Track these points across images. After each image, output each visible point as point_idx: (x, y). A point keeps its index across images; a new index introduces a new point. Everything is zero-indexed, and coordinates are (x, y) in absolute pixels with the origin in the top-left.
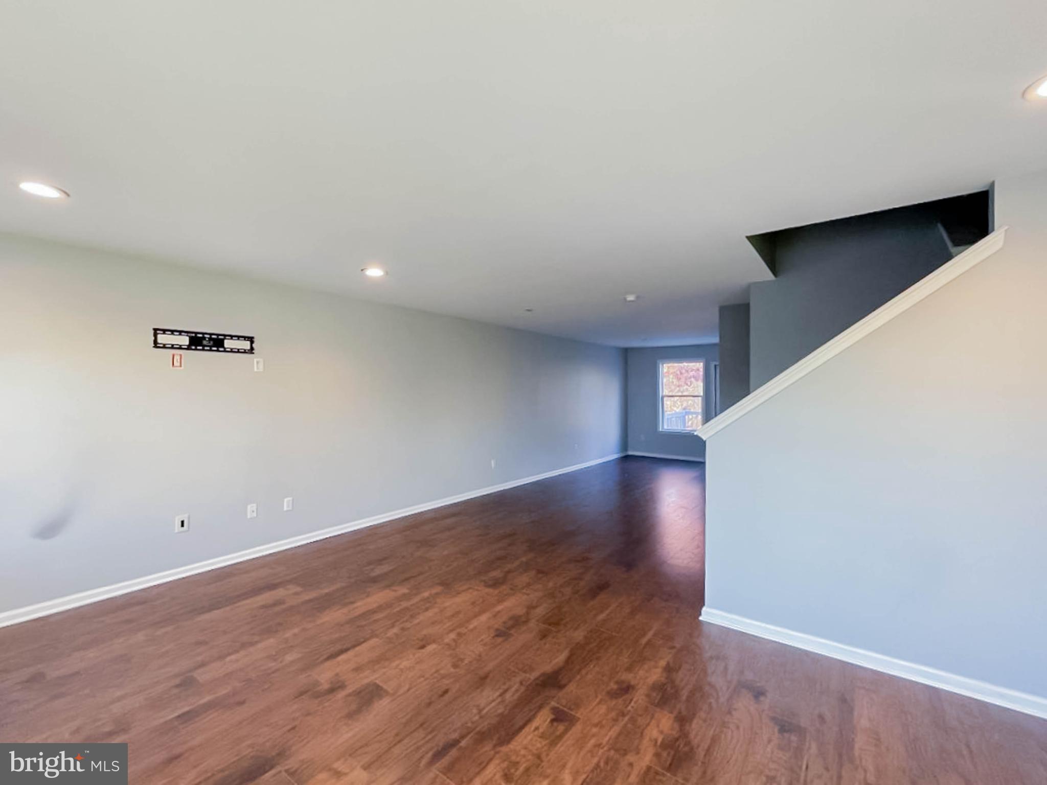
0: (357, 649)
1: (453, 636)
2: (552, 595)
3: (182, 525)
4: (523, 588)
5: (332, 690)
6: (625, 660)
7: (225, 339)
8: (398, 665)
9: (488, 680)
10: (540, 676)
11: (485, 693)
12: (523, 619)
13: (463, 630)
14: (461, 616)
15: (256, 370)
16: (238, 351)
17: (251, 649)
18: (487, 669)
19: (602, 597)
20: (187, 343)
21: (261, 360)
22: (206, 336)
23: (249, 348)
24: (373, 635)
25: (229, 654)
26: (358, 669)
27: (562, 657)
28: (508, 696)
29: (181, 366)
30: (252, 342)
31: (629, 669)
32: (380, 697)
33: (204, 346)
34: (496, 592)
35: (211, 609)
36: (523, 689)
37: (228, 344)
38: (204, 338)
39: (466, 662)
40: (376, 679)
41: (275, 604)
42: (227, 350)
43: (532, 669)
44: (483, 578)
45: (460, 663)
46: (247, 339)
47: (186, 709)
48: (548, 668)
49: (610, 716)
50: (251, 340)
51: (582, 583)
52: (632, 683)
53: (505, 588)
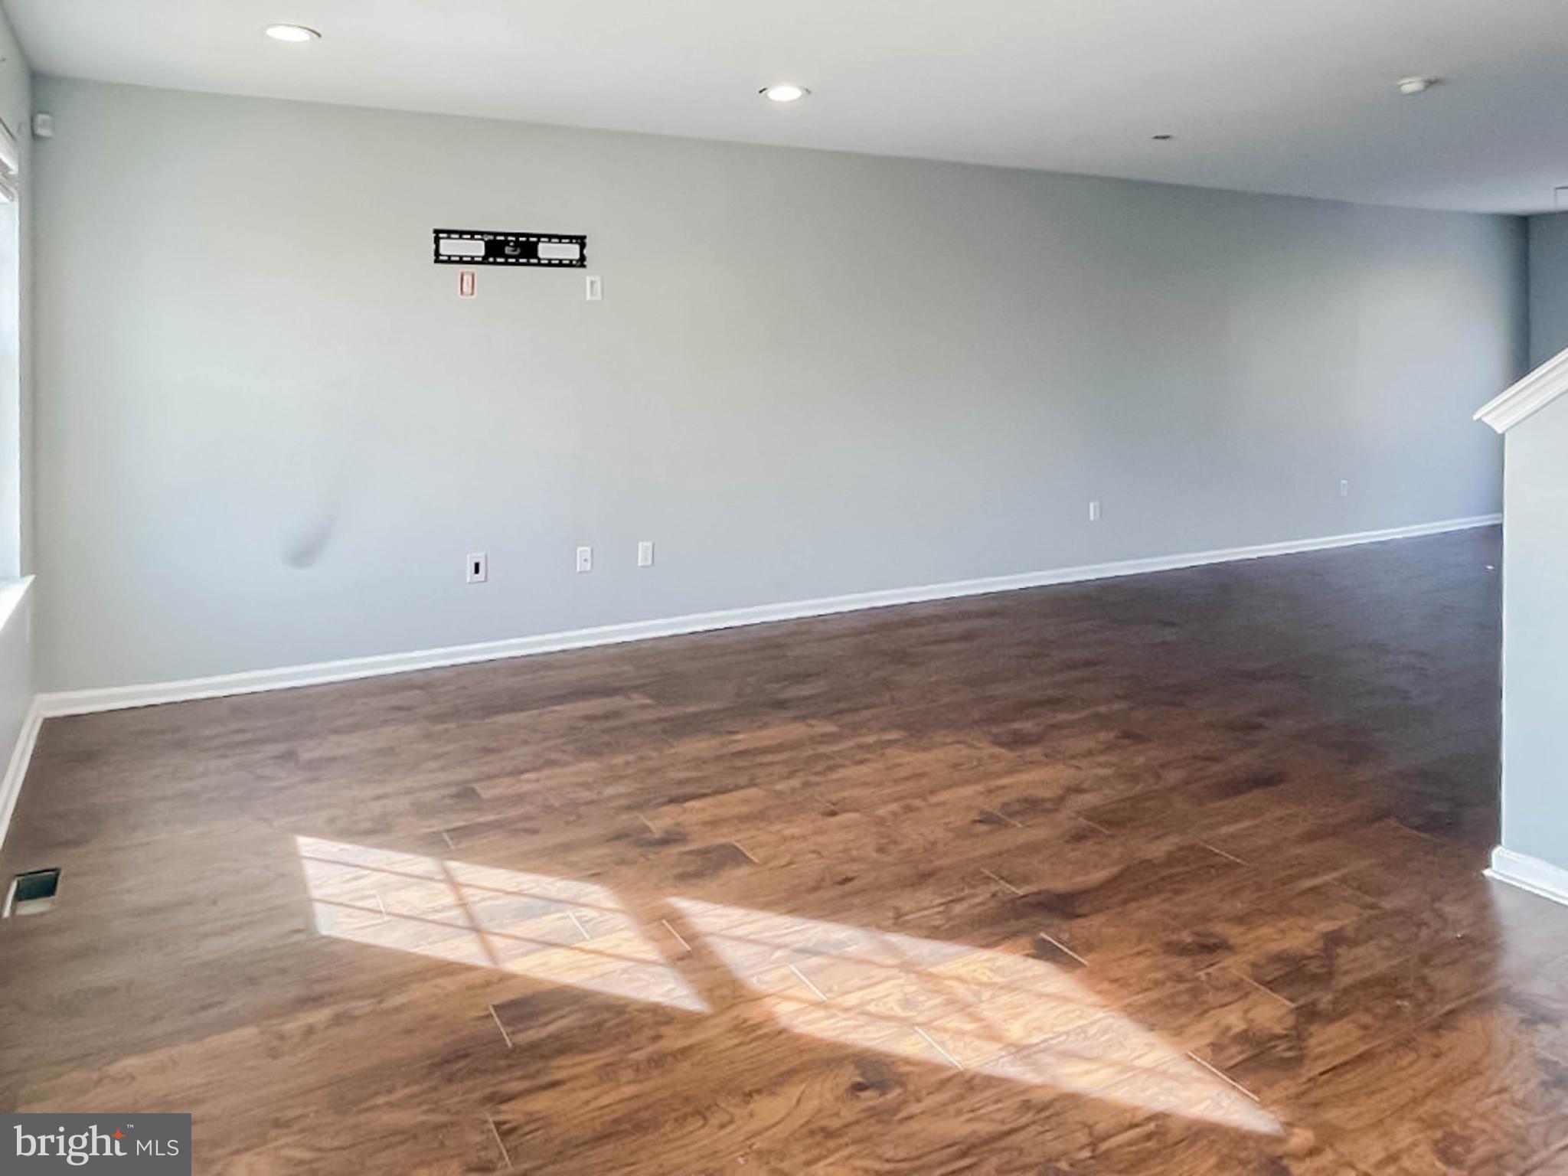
0: (721, 797)
1: (894, 807)
2: (1134, 778)
3: (477, 571)
4: (1073, 757)
5: (666, 841)
6: (1239, 906)
7: (539, 241)
8: (779, 831)
9: (931, 880)
10: (1039, 893)
11: (920, 895)
12: (1048, 805)
13: (918, 803)
14: (924, 782)
15: (588, 297)
16: (560, 264)
17: (559, 770)
18: (938, 863)
19: (1255, 797)
20: (482, 253)
21: (597, 279)
22: (510, 238)
23: (577, 256)
24: (752, 783)
25: (527, 771)
26: (714, 823)
27: (1099, 876)
28: (958, 908)
29: (472, 294)
30: (583, 246)
31: (1240, 920)
32: (739, 864)
33: (507, 257)
34: (1011, 755)
35: (512, 709)
36: (992, 904)
37: (545, 250)
38: (506, 243)
39: (905, 847)
40: (739, 841)
41: (606, 717)
42: (543, 262)
43: (1026, 879)
44: (994, 730)
45: (891, 846)
46: (574, 241)
47: (461, 824)
48: (1060, 885)
49: (1150, 976)
50: (581, 241)
51: (1217, 767)
52: (1232, 941)
53: (1034, 752)
